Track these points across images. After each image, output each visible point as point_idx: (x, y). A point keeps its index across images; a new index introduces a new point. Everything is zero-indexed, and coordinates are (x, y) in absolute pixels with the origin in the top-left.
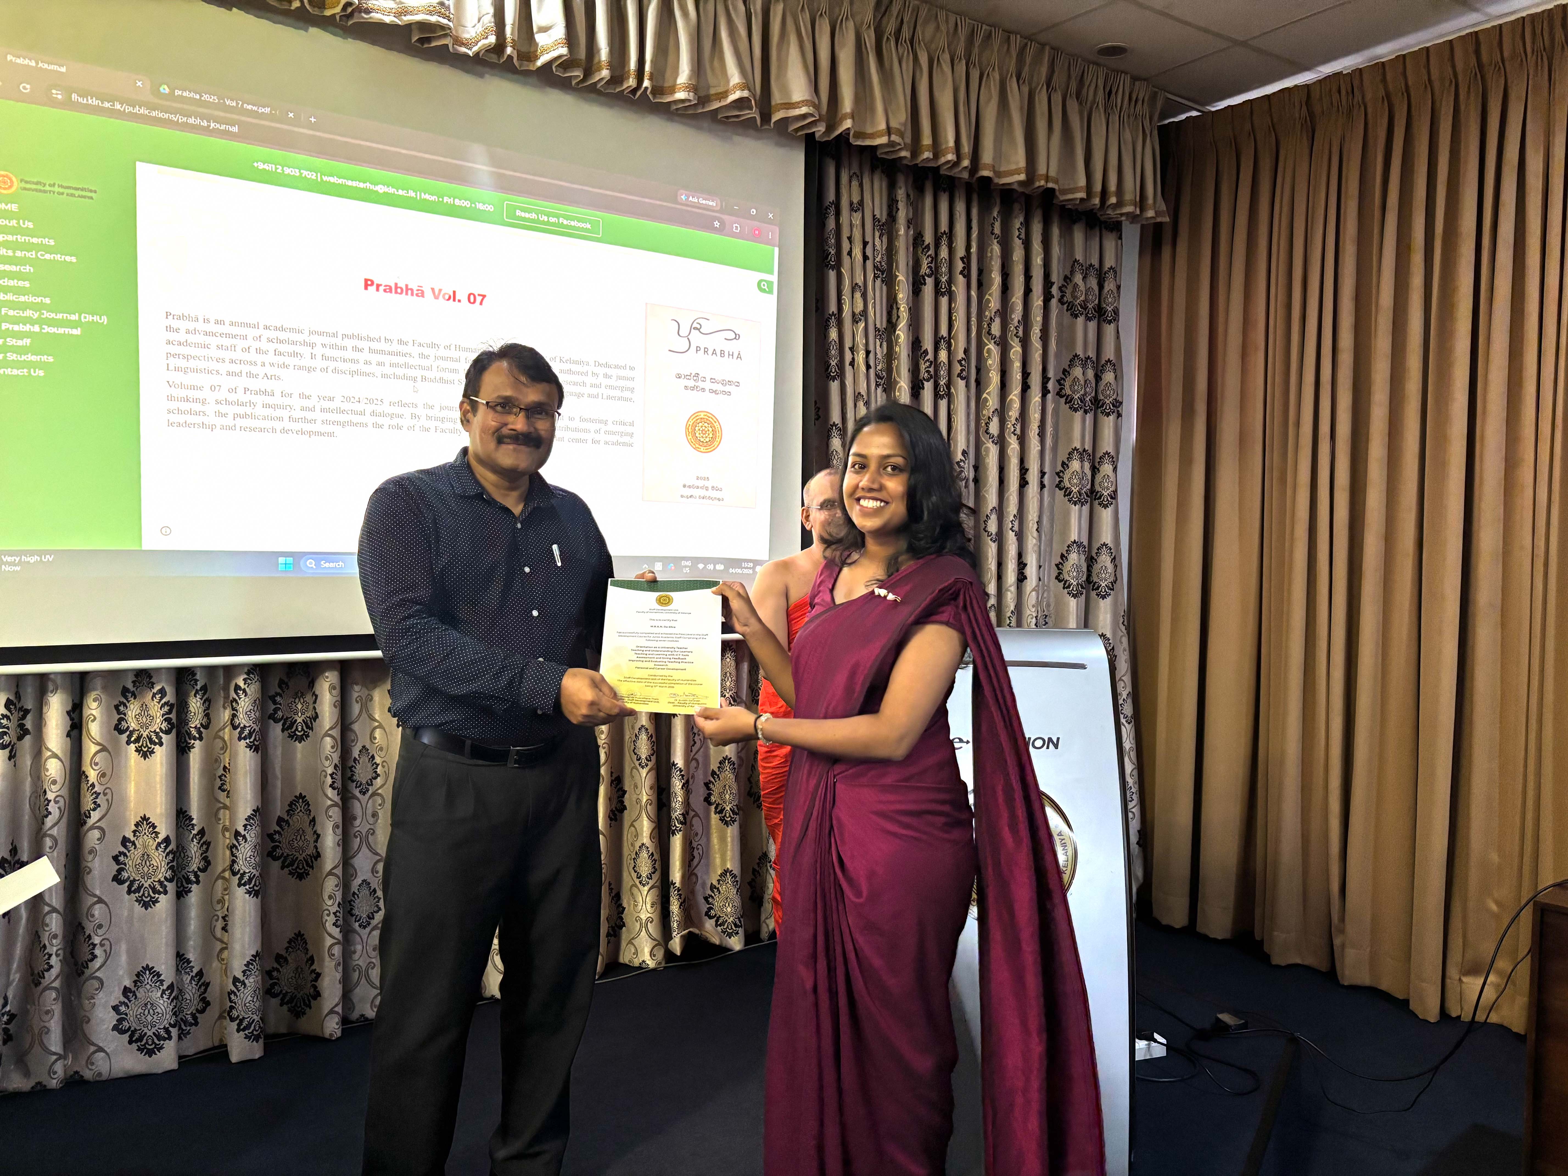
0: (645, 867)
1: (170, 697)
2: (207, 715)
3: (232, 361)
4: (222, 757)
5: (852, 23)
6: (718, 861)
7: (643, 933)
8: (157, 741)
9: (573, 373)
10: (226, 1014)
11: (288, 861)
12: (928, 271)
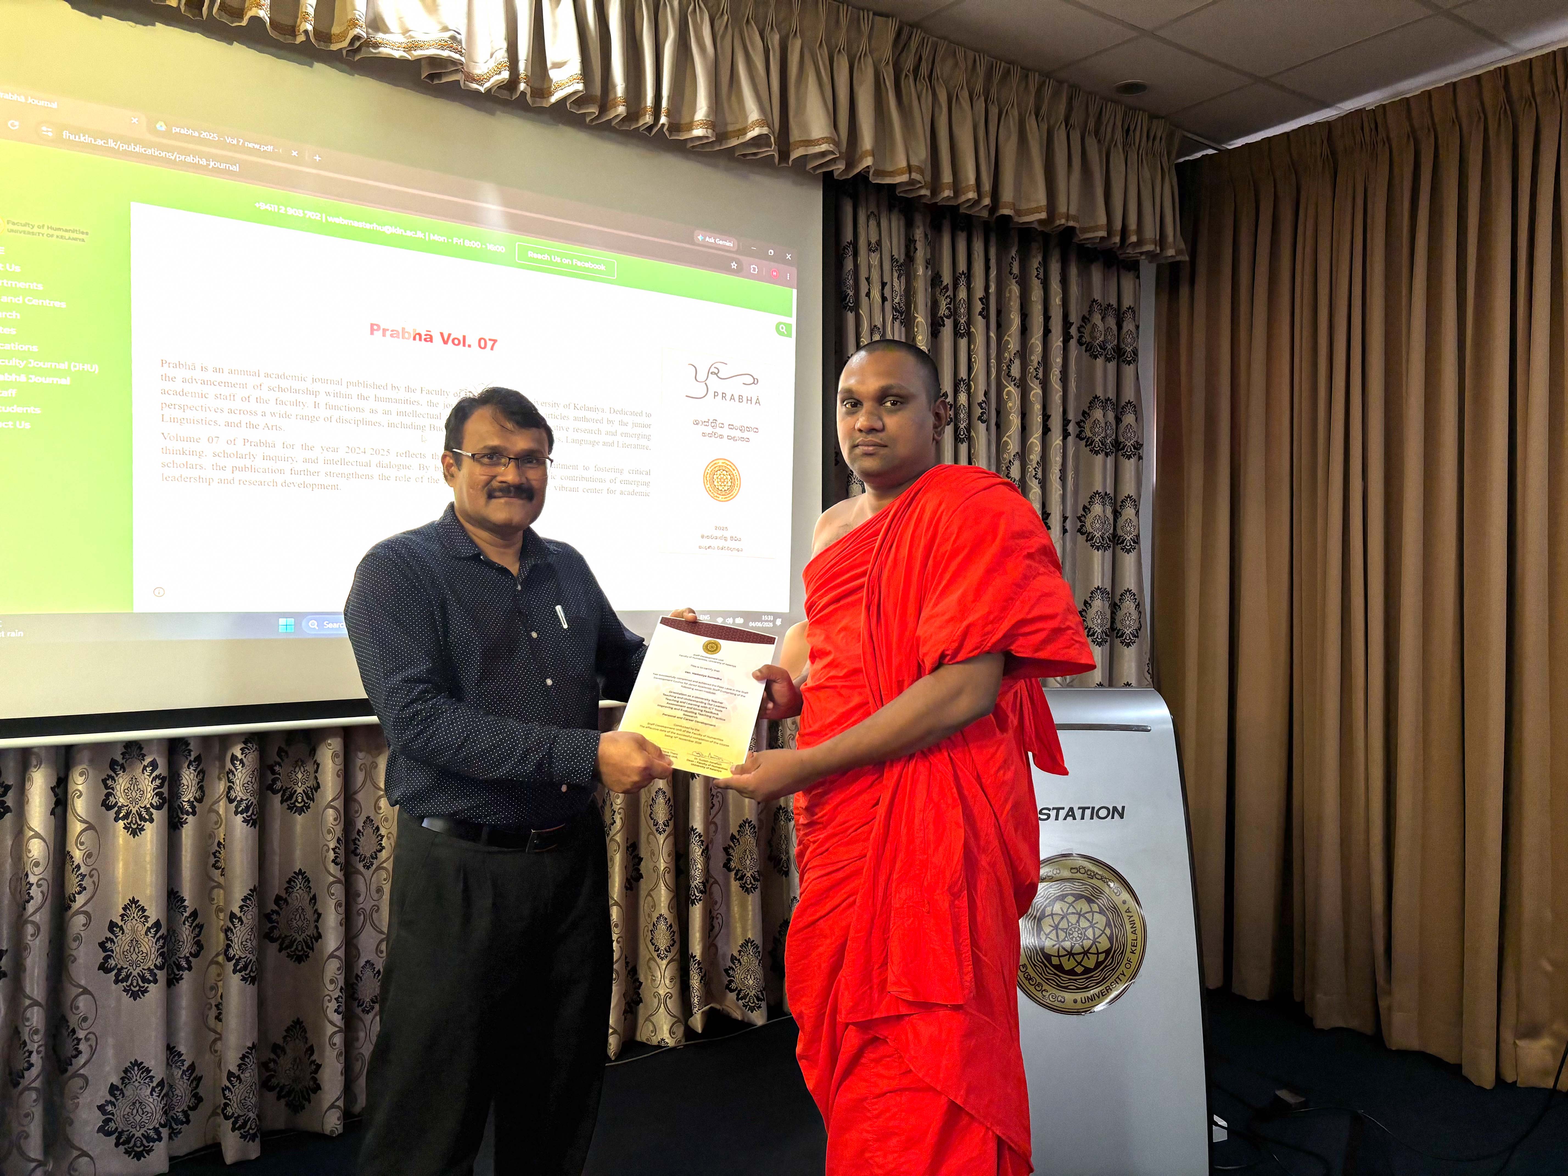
0: (663, 939)
1: (161, 770)
2: (201, 788)
3: (231, 411)
4: (216, 831)
5: (870, 60)
6: (739, 930)
7: (662, 1009)
8: (147, 817)
9: (588, 421)
10: (219, 1111)
11: (287, 942)
12: (947, 312)
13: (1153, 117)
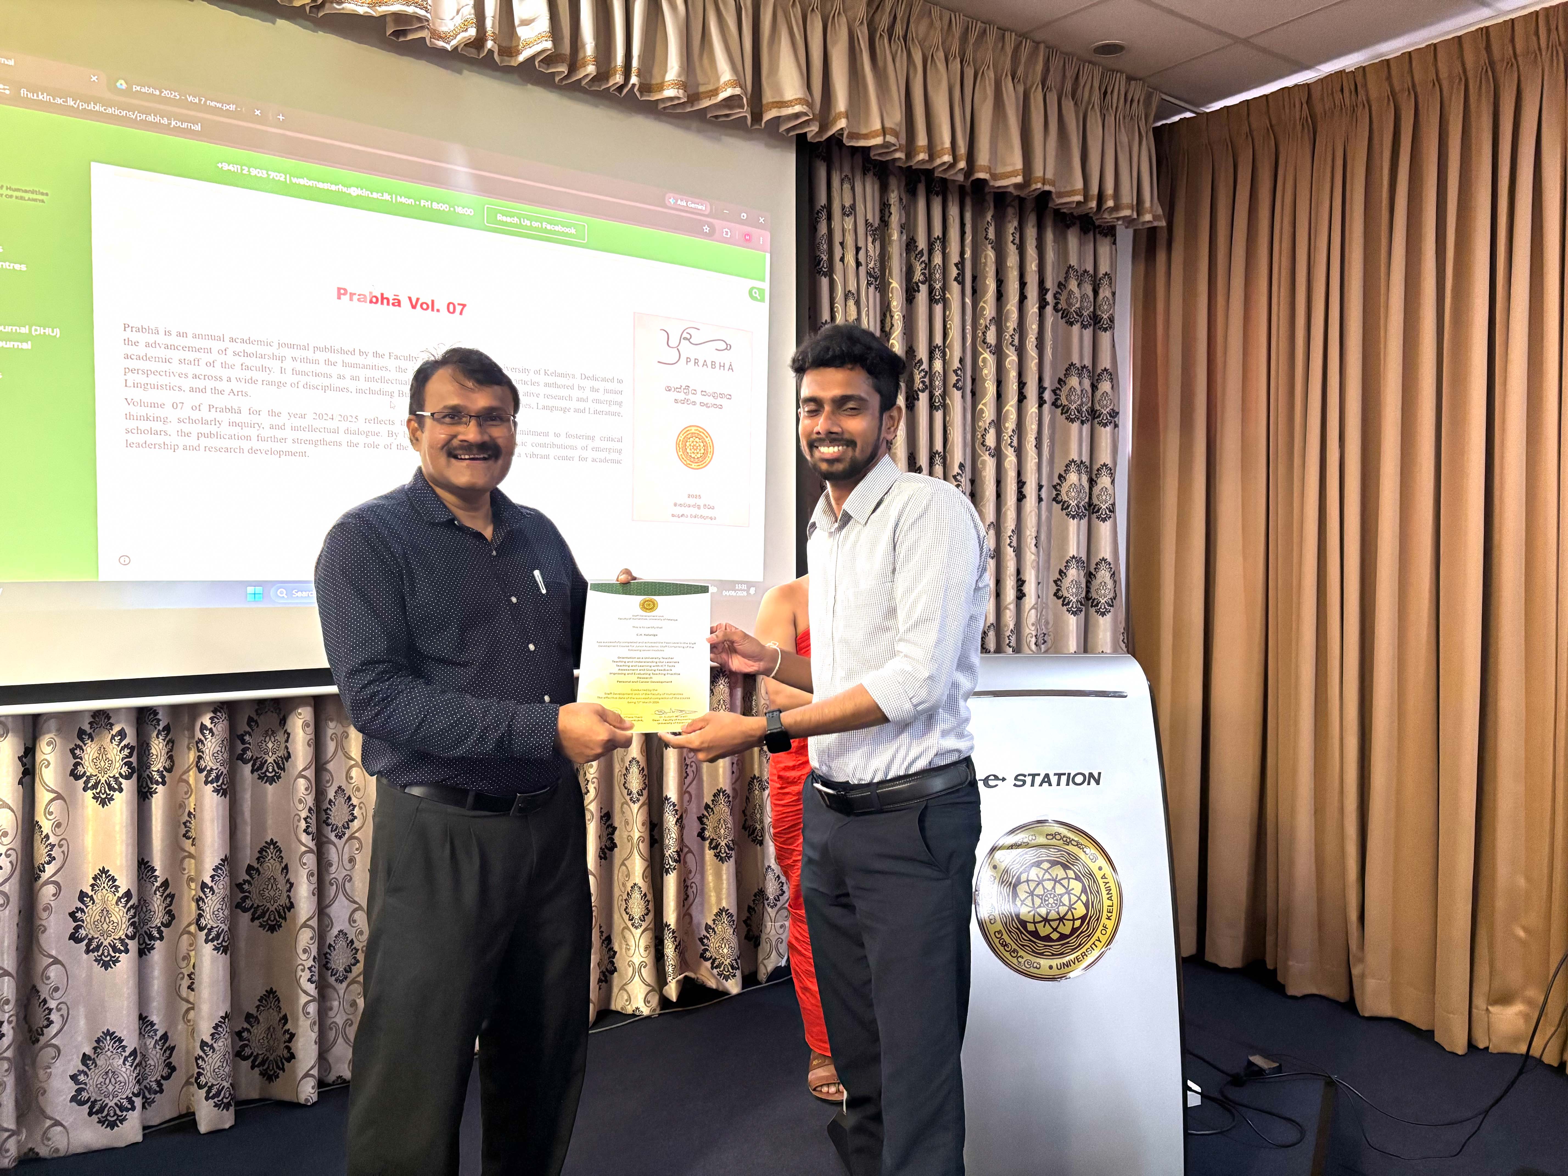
0: (637, 908)
1: (130, 740)
2: (170, 758)
3: (195, 377)
4: (186, 802)
5: (845, 20)
6: (713, 900)
7: (637, 978)
8: (116, 787)
9: (559, 387)
10: (193, 1080)
11: (259, 913)
12: (922, 278)
13: (1130, 79)
